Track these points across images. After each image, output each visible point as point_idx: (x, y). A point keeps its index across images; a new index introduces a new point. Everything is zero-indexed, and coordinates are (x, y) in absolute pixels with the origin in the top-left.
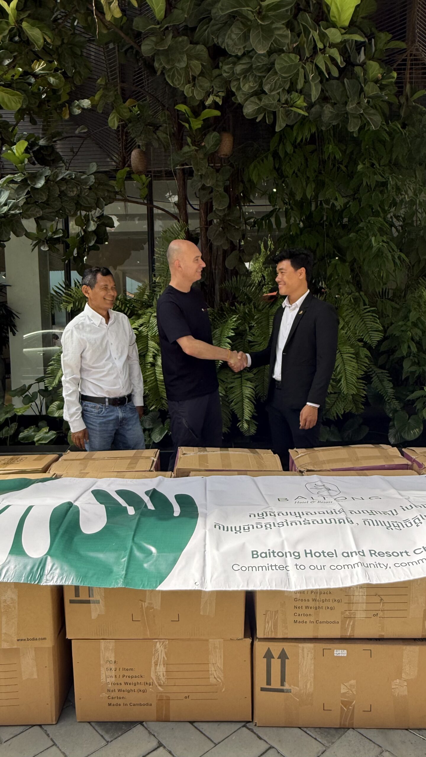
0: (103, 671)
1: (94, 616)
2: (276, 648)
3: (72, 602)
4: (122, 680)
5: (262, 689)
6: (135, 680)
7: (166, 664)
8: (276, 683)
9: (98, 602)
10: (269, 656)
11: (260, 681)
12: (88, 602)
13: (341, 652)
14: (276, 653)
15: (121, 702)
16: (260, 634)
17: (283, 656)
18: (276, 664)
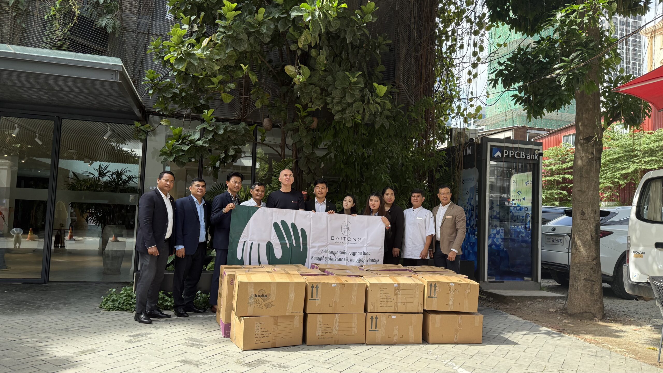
0: (318, 326)
1: (317, 305)
2: (374, 315)
3: (310, 299)
4: (324, 329)
5: (370, 330)
6: (328, 329)
7: (339, 322)
8: (374, 328)
9: (319, 299)
10: (372, 318)
11: (369, 327)
12: (315, 299)
13: (394, 316)
14: (374, 318)
15: (323, 337)
16: (369, 311)
17: (376, 318)
18: (374, 321)
